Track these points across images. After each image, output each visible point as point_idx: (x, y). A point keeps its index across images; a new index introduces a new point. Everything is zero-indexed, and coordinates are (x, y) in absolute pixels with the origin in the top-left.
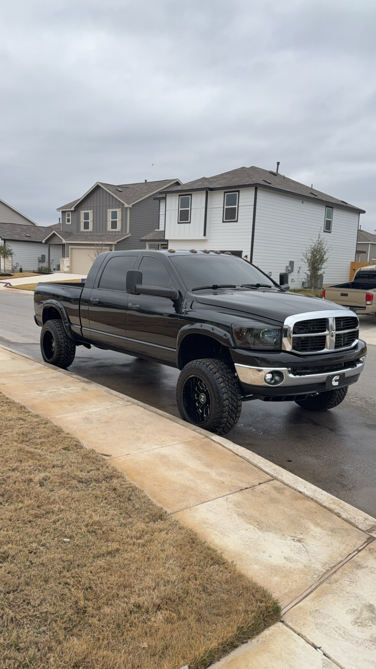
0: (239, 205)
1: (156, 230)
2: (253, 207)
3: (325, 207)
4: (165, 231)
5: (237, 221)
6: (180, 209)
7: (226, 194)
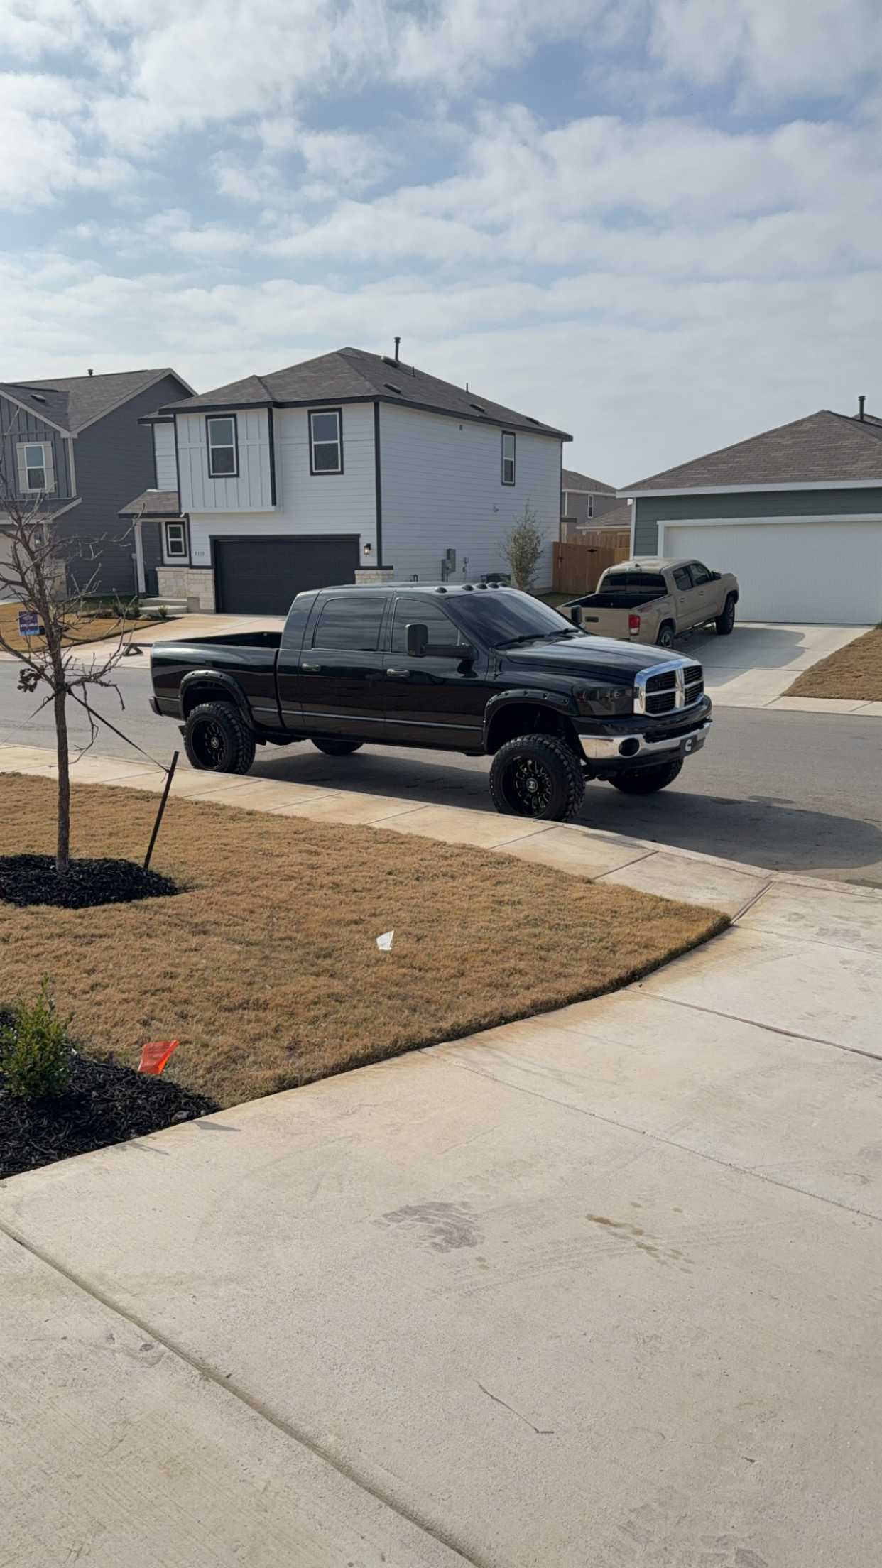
0: (344, 439)
1: (149, 490)
2: (373, 443)
3: (501, 433)
4: (179, 492)
5: (342, 473)
6: (211, 447)
7: (312, 415)
